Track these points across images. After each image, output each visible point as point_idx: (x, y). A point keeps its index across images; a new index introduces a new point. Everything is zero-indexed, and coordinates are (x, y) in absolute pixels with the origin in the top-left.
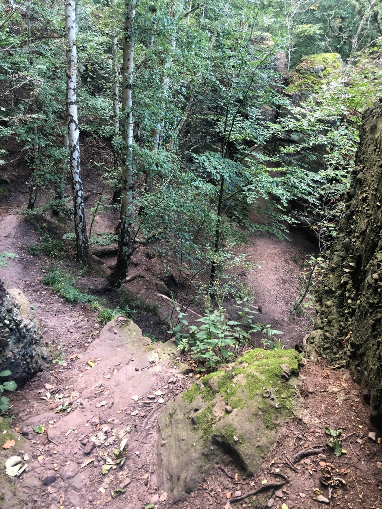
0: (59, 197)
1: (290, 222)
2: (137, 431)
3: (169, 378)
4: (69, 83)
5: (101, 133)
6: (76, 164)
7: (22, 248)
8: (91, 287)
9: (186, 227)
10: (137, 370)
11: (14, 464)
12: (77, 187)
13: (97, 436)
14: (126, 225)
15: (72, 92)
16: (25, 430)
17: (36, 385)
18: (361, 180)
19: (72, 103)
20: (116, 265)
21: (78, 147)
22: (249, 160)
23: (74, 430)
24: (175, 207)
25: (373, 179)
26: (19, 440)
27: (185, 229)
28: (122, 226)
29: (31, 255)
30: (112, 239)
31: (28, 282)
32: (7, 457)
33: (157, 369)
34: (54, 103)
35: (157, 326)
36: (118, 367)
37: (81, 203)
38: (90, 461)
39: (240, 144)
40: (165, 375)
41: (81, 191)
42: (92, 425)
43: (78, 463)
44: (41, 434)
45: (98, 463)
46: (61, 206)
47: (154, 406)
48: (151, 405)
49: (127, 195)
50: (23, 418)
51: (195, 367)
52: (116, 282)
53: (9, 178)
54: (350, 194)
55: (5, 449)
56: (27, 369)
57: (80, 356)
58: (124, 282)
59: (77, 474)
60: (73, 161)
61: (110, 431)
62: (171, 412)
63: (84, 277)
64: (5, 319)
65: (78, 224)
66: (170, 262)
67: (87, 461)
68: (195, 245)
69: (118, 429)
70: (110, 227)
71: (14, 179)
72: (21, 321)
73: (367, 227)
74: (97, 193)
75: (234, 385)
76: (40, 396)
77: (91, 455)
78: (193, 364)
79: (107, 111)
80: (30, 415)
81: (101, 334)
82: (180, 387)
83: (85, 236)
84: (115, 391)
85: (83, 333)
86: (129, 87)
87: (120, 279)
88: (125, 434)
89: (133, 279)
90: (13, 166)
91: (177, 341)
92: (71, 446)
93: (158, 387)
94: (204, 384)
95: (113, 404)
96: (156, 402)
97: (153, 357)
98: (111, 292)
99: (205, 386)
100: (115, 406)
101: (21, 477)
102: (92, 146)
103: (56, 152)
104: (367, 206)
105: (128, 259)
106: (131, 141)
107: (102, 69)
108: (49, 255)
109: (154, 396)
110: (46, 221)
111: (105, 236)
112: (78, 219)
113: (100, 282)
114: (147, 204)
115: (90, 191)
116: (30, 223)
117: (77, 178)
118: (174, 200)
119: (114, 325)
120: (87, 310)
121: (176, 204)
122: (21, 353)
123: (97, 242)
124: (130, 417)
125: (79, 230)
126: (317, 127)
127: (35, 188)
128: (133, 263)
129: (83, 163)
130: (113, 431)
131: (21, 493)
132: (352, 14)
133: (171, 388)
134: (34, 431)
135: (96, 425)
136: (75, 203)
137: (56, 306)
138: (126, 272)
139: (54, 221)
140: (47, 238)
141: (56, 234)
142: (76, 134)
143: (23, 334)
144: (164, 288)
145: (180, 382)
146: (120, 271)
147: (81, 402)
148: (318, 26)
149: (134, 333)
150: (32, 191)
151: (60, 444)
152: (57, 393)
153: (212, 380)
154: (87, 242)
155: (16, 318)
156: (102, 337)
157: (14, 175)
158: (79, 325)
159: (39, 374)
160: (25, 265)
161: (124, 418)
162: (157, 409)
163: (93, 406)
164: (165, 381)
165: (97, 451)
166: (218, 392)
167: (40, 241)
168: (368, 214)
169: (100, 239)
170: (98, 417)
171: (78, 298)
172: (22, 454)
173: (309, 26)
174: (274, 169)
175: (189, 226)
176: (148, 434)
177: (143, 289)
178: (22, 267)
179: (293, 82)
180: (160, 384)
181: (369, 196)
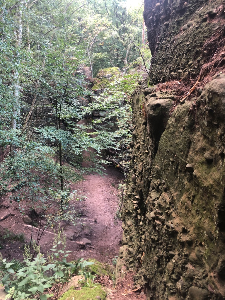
1: (106, 163)
9: (34, 179)
18: (135, 135)
22: (76, 129)
25: (141, 133)
39: (68, 121)
54: (132, 144)
73: (143, 168)
89: (6, 218)
104: (140, 153)
126: (111, 106)
128: (5, 206)
132: (122, 47)
144: (28, 220)
148: (105, 53)
168: (141, 159)
173: (100, 53)
174: (91, 134)
177: (13, 223)
179: (96, 83)
181: (141, 145)
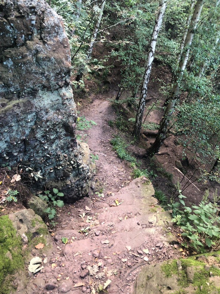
0: (134, 97)
2: (120, 277)
3: (158, 242)
4: (155, 27)
5: (166, 60)
6: (147, 78)
7: (106, 121)
8: (136, 152)
9: (205, 131)
10: (138, 224)
11: (36, 263)
12: (144, 92)
13: (92, 266)
14: (166, 121)
15: (156, 33)
16: (56, 237)
17: (81, 205)
19: (154, 40)
20: (154, 143)
21: (150, 68)
23: (80, 254)
24: (201, 116)
26: (47, 245)
27: (204, 132)
28: (163, 121)
29: (109, 125)
30: (156, 127)
31: (103, 140)
32: (34, 255)
33: (152, 230)
34: (145, 40)
35: (168, 187)
36: (129, 214)
37: (144, 102)
38: (81, 284)
40: (156, 238)
41: (145, 95)
42: (93, 255)
43: (74, 282)
44: (64, 243)
45: (85, 289)
46: (134, 102)
47: (140, 261)
48: (138, 259)
49: (172, 102)
50: (63, 226)
51: (181, 240)
52: (151, 154)
53: (111, 81)
55: (36, 249)
56: (77, 194)
57: (113, 194)
58: (157, 155)
59: (69, 291)
60: (145, 75)
61: (103, 266)
62: (149, 275)
63: (133, 145)
64: (72, 160)
65: (139, 114)
66: (189, 150)
67: (80, 284)
68: (208, 145)
69: (108, 267)
70: (157, 120)
71: (114, 82)
72: (81, 164)
74: (156, 99)
75: (208, 284)
76: (79, 214)
77: (84, 280)
78: (180, 237)
79: (175, 50)
80: (66, 225)
81: (130, 184)
82: (164, 253)
83: (141, 122)
84: (117, 236)
85: (120, 180)
86: (193, 32)
87: (154, 152)
88: (112, 274)
89: (162, 154)
90: (115, 75)
91: (173, 214)
92: (75, 266)
93: (147, 246)
94: (182, 266)
95: (112, 245)
96: (142, 258)
97: (153, 219)
98: (147, 158)
99: (182, 269)
100: (113, 247)
101: (35, 275)
102: (161, 70)
103: (139, 70)
105: (162, 142)
106: (184, 68)
107: (180, 24)
108: (118, 128)
109: (142, 253)
110: (123, 108)
111: (152, 125)
112: (140, 111)
113: (142, 151)
114: (183, 110)
115: (152, 97)
116: (115, 108)
117: (145, 87)
118: (202, 111)
119: (139, 181)
120: (127, 167)
121: (203, 114)
122: (76, 183)
123: (147, 127)
124: (120, 262)
125: (138, 118)
127: (122, 89)
128: (165, 144)
129: (151, 78)
130: (105, 267)
131: (30, 288)
133: (157, 251)
134: (61, 240)
135: (96, 258)
136: (141, 101)
137: (112, 158)
138: (158, 149)
139: (128, 110)
140: (120, 118)
141: (126, 117)
142: (151, 59)
143: (80, 172)
144: (179, 165)
145: (165, 249)
146: (155, 148)
147: (96, 232)
149: (150, 191)
150: (120, 90)
151: (69, 260)
152: (89, 215)
153: (190, 268)
154: (141, 126)
155: (78, 161)
156: (130, 186)
157: (114, 80)
158: (120, 174)
159: (85, 198)
160: (104, 130)
161: (116, 260)
162: (140, 266)
163: (99, 241)
164: (155, 243)
165: (88, 279)
166: (192, 283)
167: (116, 119)
169: (149, 125)
170: (98, 252)
171: (125, 157)
172: (44, 257)
175: (208, 131)
176: (127, 285)
177: (167, 161)
178: (102, 131)
180: (150, 245)
